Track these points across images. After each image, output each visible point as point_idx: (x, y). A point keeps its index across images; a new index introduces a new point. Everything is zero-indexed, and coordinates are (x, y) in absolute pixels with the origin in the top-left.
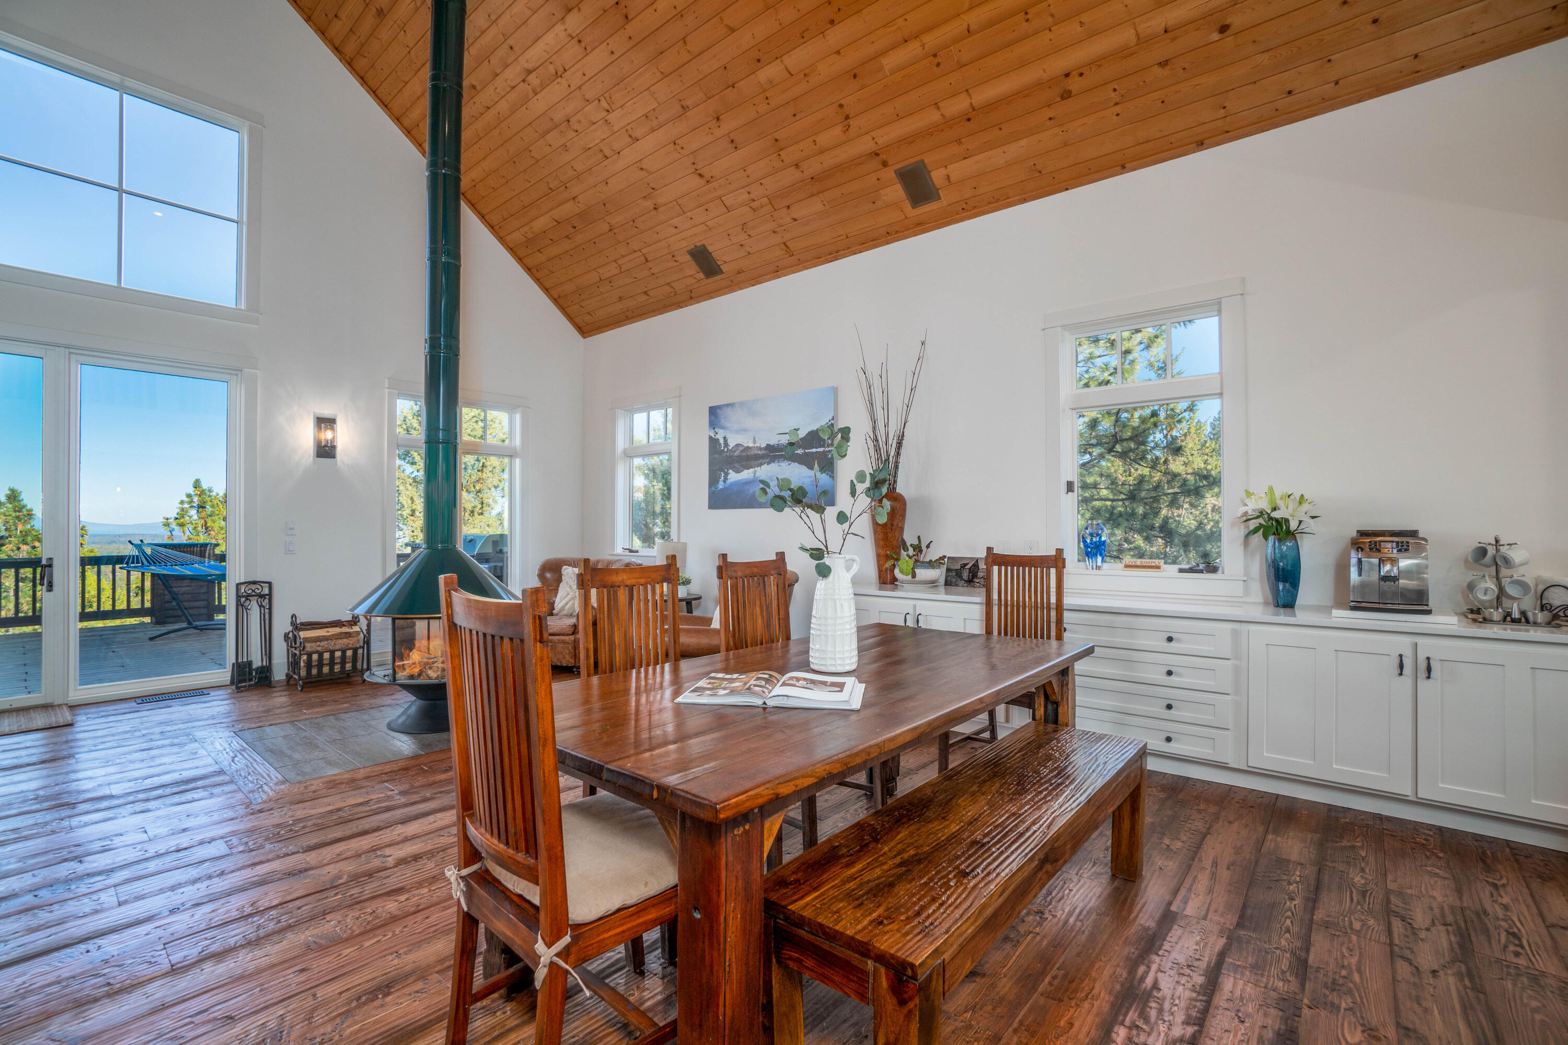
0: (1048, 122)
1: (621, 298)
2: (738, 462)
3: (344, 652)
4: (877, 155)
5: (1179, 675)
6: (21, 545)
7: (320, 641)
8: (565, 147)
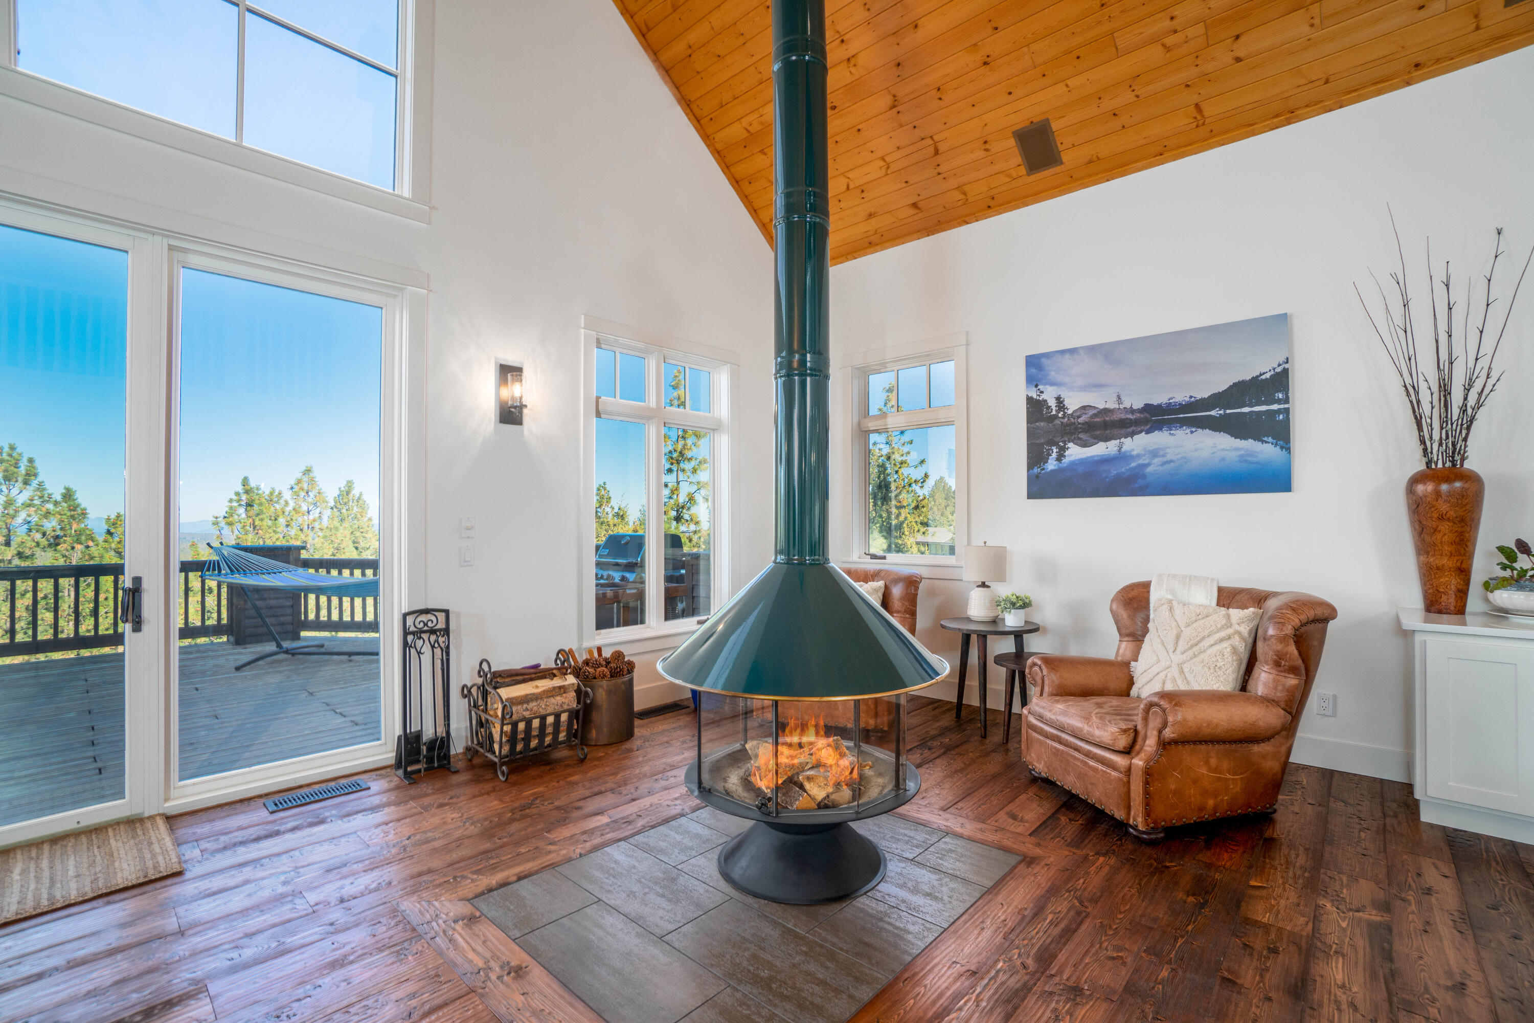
1: (871, 216)
2: (1085, 431)
3: (557, 716)
6: (75, 545)
7: (527, 702)
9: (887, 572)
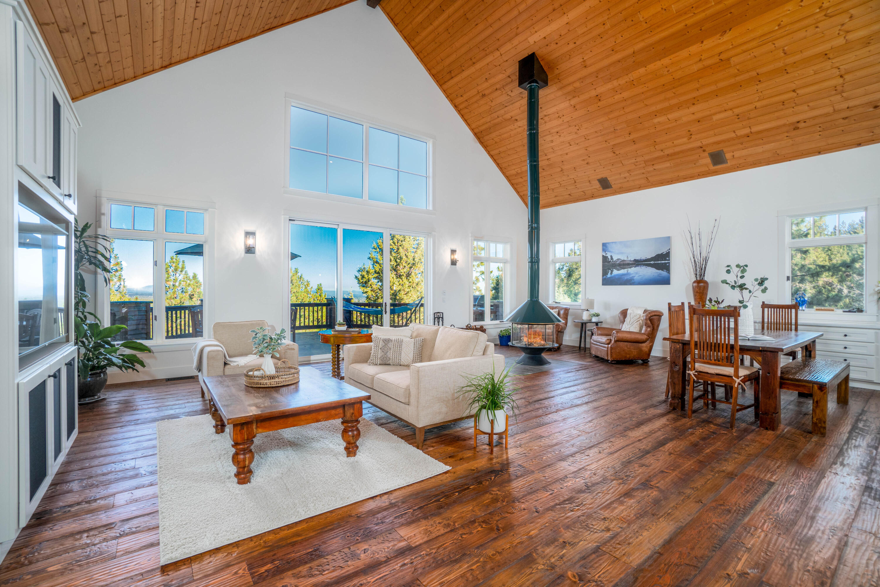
0: (786, 138)
1: (556, 196)
2: (618, 266)
4: (701, 147)
5: (850, 348)
8: (552, 141)
9: (559, 307)
